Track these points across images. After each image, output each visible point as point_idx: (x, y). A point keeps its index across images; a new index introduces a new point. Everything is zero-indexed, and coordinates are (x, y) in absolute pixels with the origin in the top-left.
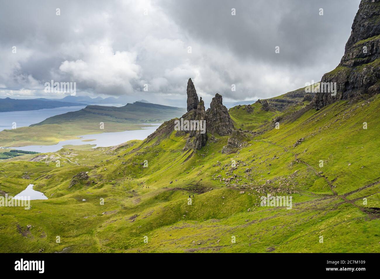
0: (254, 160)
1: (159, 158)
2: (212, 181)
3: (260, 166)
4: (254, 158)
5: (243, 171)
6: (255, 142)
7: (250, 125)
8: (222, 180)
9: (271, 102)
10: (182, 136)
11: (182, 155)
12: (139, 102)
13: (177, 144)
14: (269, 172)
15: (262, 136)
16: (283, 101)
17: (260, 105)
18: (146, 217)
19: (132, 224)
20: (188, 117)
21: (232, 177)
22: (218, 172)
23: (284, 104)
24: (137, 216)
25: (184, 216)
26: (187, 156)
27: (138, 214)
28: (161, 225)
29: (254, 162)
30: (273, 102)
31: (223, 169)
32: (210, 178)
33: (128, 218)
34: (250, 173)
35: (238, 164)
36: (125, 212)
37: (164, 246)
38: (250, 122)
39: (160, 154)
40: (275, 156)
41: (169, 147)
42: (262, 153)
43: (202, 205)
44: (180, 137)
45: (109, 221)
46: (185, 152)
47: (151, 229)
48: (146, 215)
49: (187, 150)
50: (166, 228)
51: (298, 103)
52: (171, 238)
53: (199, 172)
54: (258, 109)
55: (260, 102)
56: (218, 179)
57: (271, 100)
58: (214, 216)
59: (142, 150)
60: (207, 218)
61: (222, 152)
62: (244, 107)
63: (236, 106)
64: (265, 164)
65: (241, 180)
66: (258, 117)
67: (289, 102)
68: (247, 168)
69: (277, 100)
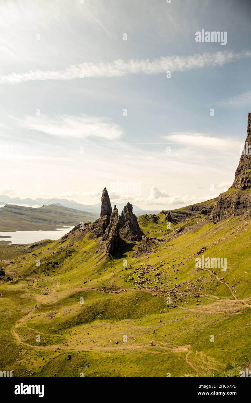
0: (162, 265)
1: (71, 259)
2: (125, 283)
3: (168, 271)
4: (163, 263)
5: (153, 275)
6: (163, 249)
7: (155, 233)
8: (134, 283)
9: (173, 213)
10: (94, 239)
11: (95, 257)
12: (54, 204)
13: (89, 246)
14: (176, 277)
15: (168, 243)
16: (182, 213)
17: (164, 215)
18: (64, 315)
19: (51, 321)
20: (101, 222)
21: (144, 280)
22: (130, 274)
23: (184, 215)
24: (55, 313)
25: (100, 315)
26: (100, 258)
27: (56, 311)
28: (79, 323)
29: (163, 267)
30: (175, 214)
31: (135, 272)
32: (123, 280)
33: (46, 315)
34: (159, 277)
35: (148, 268)
36: (42, 309)
37: (83, 344)
38: (155, 230)
39: (73, 255)
40: (181, 262)
41: (82, 249)
42: (169, 259)
43: (118, 306)
44: (93, 239)
45: (26, 317)
46: (98, 255)
47: (70, 327)
48: (64, 313)
49: (99, 253)
50: (83, 326)
51: (196, 216)
52: (89, 336)
53: (112, 274)
54: (163, 219)
55: (164, 213)
56: (130, 282)
57: (172, 211)
58: (129, 317)
59: (56, 250)
60: (123, 318)
61: (132, 256)
62: (150, 217)
63: (143, 215)
64: (172, 269)
65: (152, 283)
66: (162, 226)
67: (187, 214)
68: (156, 272)
69: (178, 213)
